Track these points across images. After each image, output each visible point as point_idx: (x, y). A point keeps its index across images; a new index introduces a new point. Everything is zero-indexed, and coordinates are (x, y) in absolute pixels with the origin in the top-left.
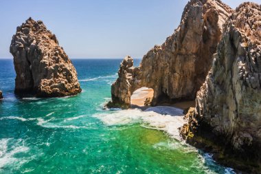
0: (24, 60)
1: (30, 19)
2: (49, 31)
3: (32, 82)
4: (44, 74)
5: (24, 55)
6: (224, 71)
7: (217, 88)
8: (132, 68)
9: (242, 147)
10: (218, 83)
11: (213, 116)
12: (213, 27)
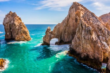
0: (9, 27)
1: (11, 12)
2: (18, 17)
3: (12, 36)
4: (17, 33)
5: (8, 26)
6: (80, 34)
7: (78, 39)
8: (51, 31)
9: (84, 57)
10: (78, 38)
11: (76, 48)
12: (79, 17)
